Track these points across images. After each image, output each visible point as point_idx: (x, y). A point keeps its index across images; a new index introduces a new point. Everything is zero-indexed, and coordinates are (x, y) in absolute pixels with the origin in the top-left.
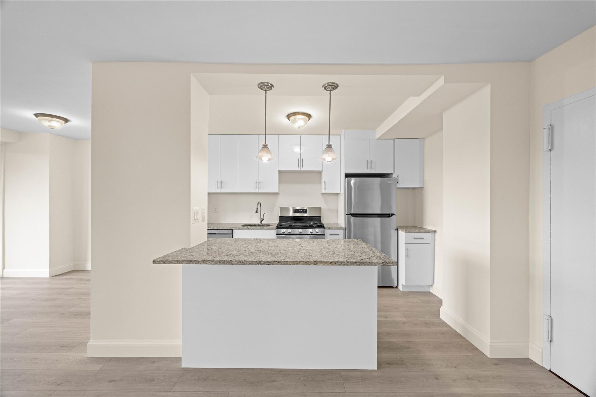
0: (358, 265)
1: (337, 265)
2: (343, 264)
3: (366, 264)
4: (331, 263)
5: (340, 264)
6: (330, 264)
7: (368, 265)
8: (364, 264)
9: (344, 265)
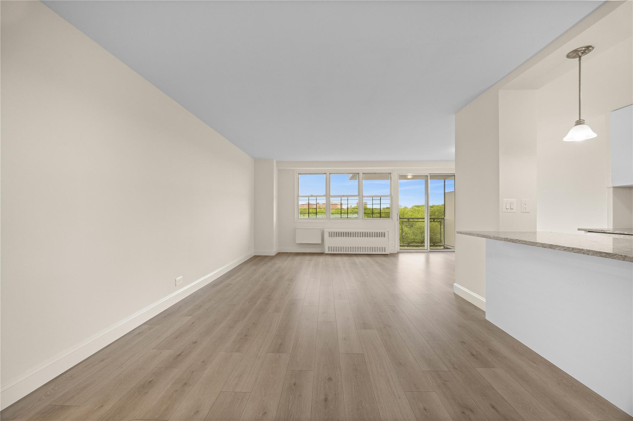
0: (602, 256)
1: (575, 252)
2: (582, 252)
3: (615, 256)
4: (568, 249)
5: (578, 252)
6: (566, 250)
7: (619, 259)
8: (612, 256)
9: (584, 253)
